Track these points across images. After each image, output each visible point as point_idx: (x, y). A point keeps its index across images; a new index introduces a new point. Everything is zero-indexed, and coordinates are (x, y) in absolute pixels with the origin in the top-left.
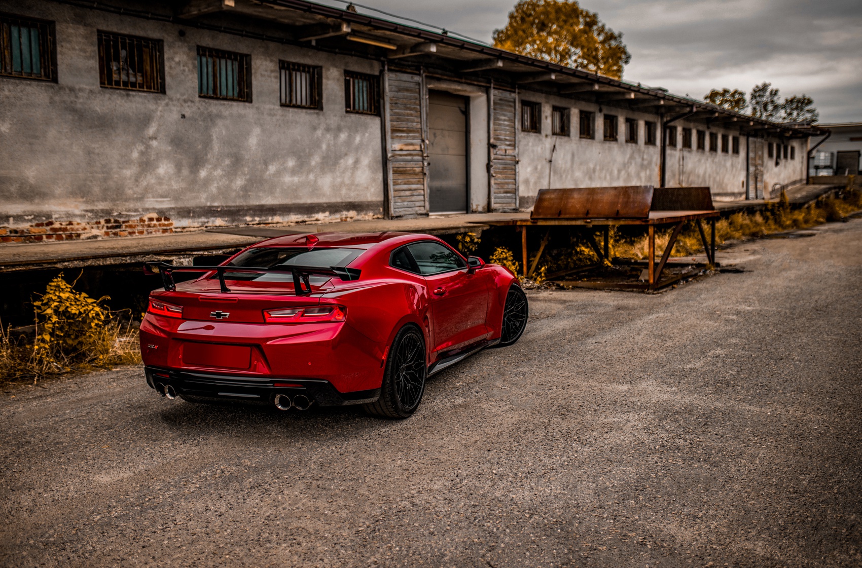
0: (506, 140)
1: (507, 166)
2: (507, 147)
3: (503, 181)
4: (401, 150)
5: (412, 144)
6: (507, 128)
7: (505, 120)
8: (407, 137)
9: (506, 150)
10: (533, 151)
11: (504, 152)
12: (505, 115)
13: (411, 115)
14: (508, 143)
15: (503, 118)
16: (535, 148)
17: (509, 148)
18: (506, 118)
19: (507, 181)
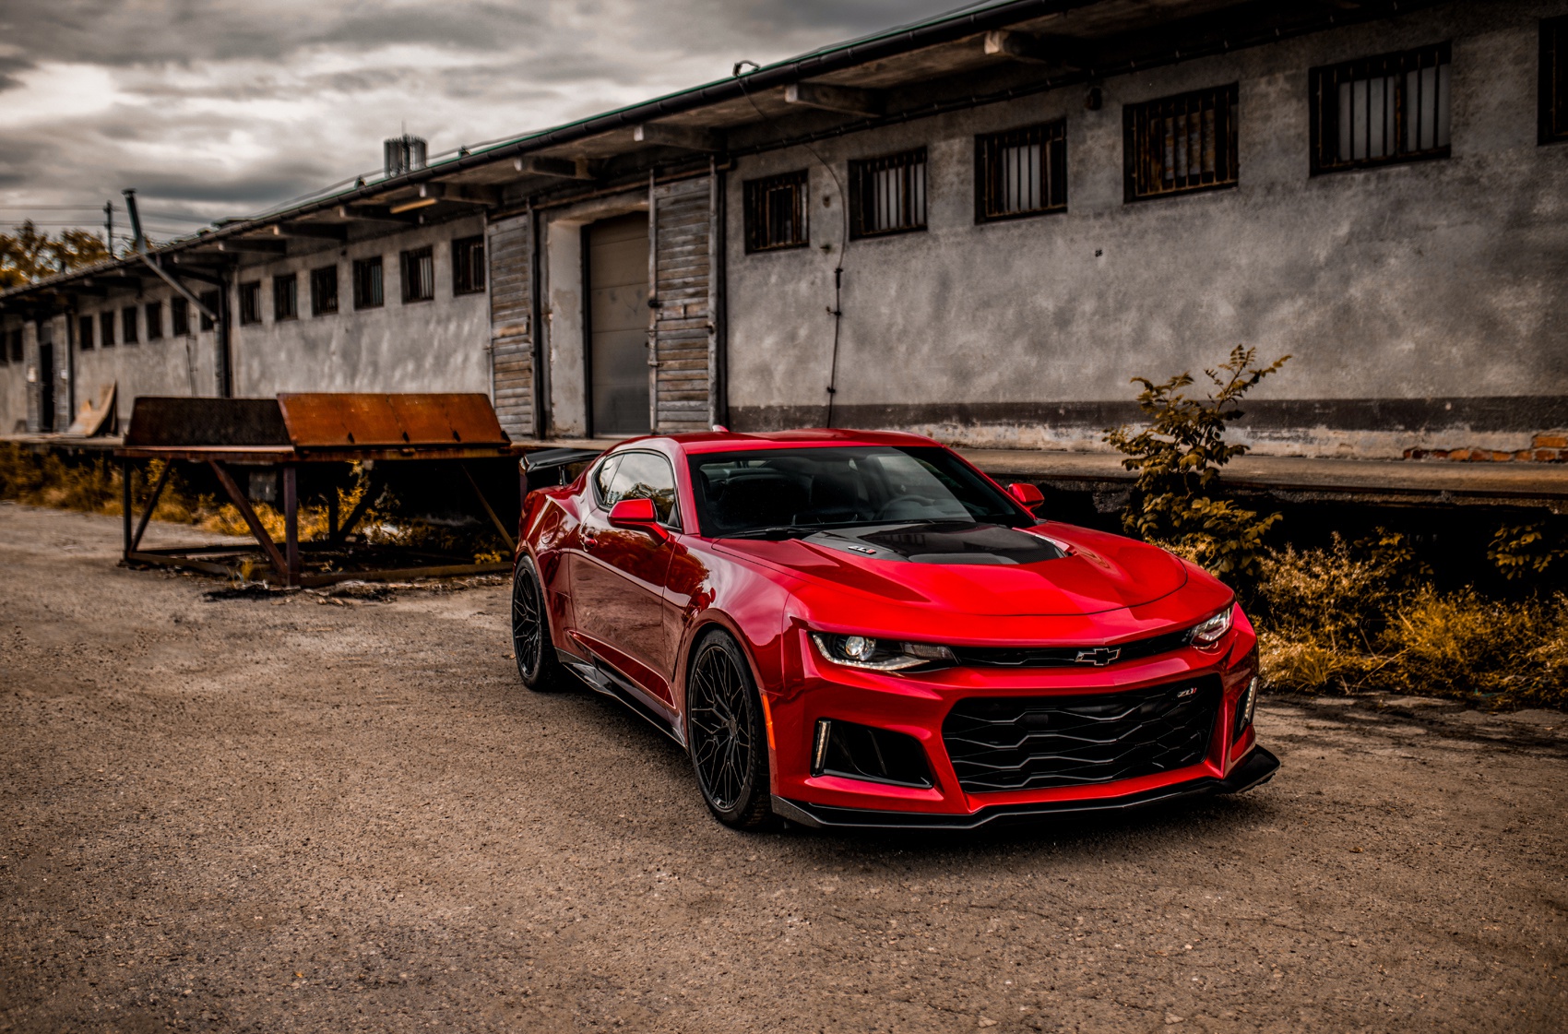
0: (686, 285)
1: (689, 341)
2: (687, 301)
3: (679, 373)
4: (503, 336)
5: (516, 325)
6: (691, 258)
7: (685, 243)
8: (511, 315)
9: (686, 307)
10: (782, 296)
11: (682, 311)
12: (683, 232)
13: (516, 280)
14: (690, 290)
15: (681, 238)
16: (789, 288)
17: (695, 300)
18: (690, 237)
19: (689, 372)
